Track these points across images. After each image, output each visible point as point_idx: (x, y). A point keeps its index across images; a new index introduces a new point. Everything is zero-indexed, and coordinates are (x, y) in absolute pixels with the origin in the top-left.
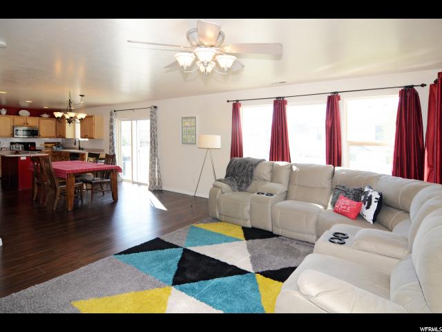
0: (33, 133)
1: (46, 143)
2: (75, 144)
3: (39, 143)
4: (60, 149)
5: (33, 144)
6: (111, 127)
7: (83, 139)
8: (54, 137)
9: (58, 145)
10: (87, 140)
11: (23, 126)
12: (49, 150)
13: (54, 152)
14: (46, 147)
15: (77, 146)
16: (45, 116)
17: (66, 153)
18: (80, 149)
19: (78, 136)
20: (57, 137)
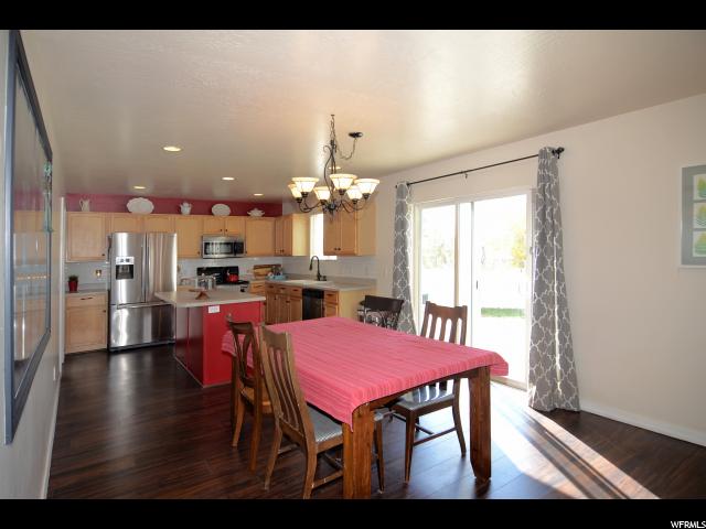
0: (236, 248)
1: (256, 267)
2: (311, 268)
3: (245, 266)
4: (279, 279)
5: (235, 270)
6: (401, 225)
7: (326, 258)
8: (269, 255)
9: (276, 269)
10: (334, 258)
11: (219, 236)
12: (261, 282)
13: (271, 286)
14: (257, 274)
15: (314, 272)
16: (256, 213)
17: (295, 288)
18: (319, 277)
19: (317, 250)
20: (276, 255)
